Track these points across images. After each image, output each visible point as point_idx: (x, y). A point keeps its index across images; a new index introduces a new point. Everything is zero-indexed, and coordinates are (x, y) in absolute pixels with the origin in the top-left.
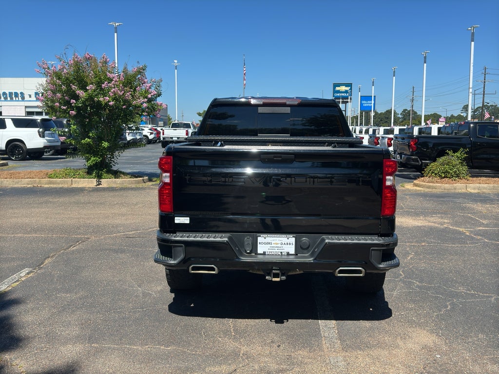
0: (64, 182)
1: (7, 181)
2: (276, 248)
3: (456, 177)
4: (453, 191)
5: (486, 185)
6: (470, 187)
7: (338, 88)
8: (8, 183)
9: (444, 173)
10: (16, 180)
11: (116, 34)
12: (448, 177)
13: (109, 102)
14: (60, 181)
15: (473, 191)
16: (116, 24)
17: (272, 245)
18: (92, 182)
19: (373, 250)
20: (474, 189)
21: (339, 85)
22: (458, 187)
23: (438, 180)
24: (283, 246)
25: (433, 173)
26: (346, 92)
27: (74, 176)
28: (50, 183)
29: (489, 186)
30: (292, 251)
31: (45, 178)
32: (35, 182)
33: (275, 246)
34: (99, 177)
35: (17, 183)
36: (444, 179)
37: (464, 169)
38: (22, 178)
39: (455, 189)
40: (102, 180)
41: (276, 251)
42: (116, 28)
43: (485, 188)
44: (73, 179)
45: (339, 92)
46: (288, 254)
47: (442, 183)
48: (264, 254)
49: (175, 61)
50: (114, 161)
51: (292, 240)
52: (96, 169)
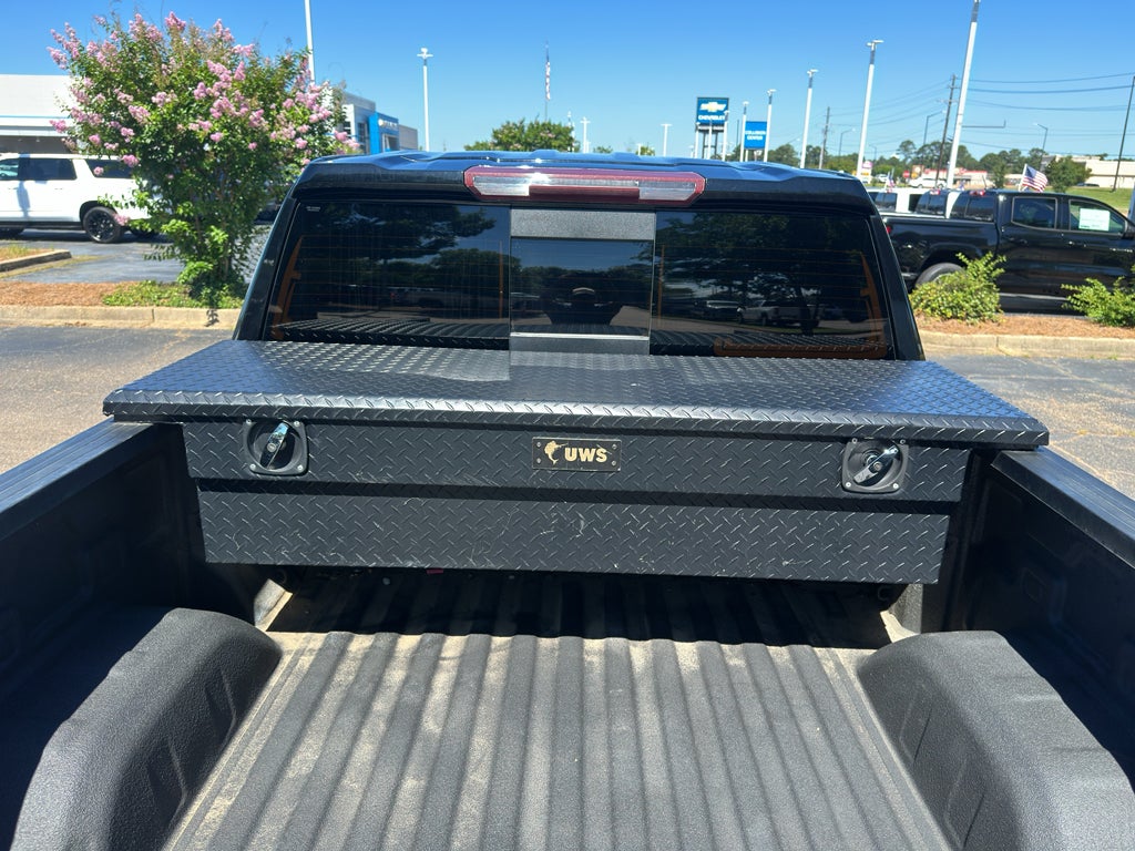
0: (136, 316)
1: (15, 310)
3: (975, 317)
4: (970, 350)
5: (1039, 337)
6: (1004, 342)
7: (704, 107)
8: (19, 316)
9: (951, 308)
10: (33, 309)
12: (958, 318)
13: (213, 132)
14: (129, 312)
15: (1011, 352)
18: (196, 316)
20: (1014, 345)
21: (706, 100)
22: (980, 342)
23: (937, 324)
25: (927, 306)
26: (719, 113)
27: (158, 301)
28: (107, 316)
29: (1046, 341)
31: (96, 305)
32: (73, 314)
34: (213, 304)
35: (37, 314)
36: (951, 321)
37: (993, 299)
38: (47, 304)
39: (974, 345)
40: (219, 311)
43: (1037, 345)
44: (156, 309)
45: (706, 113)
47: (946, 330)
49: (423, 50)
50: (248, 267)
52: (208, 285)
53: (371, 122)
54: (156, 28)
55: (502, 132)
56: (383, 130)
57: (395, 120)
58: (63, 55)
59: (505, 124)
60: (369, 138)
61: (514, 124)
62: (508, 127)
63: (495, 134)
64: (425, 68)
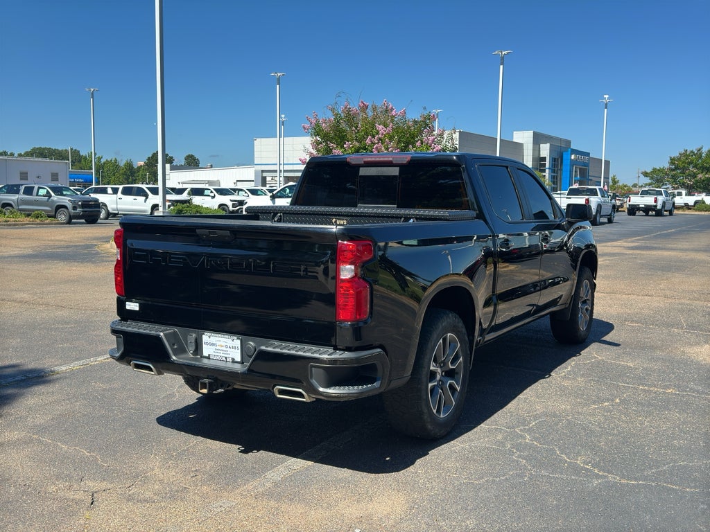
2: (222, 352)
11: (501, 67)
16: (503, 53)
17: (218, 348)
19: (313, 366)
24: (227, 349)
30: (238, 358)
33: (221, 348)
41: (221, 355)
42: (502, 58)
46: (234, 361)
48: (208, 358)
49: (605, 96)
51: (237, 343)
53: (565, 157)
54: (355, 108)
55: (679, 159)
56: (573, 163)
57: (588, 154)
58: (307, 125)
59: (683, 152)
60: (561, 170)
61: (692, 152)
62: (685, 155)
63: (672, 161)
64: (606, 110)
